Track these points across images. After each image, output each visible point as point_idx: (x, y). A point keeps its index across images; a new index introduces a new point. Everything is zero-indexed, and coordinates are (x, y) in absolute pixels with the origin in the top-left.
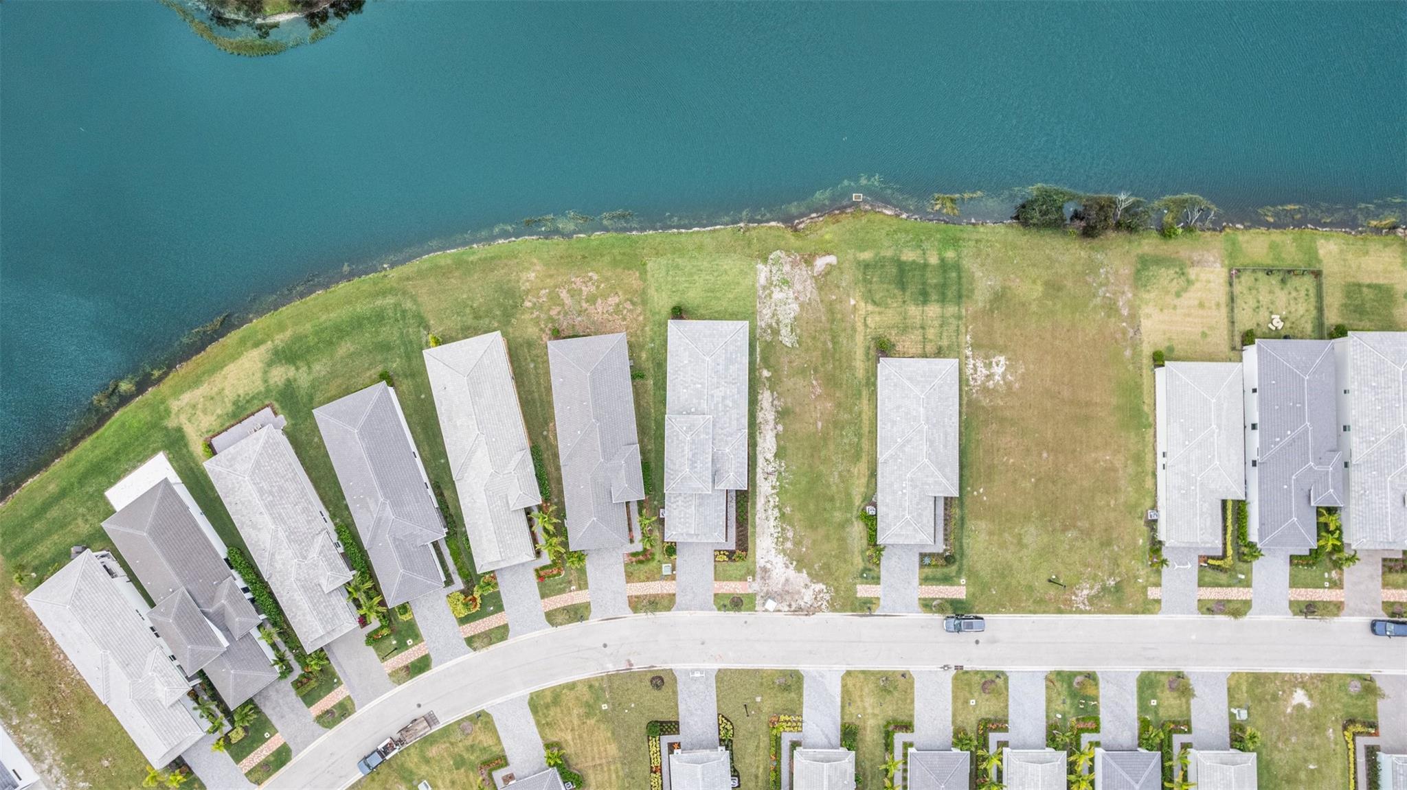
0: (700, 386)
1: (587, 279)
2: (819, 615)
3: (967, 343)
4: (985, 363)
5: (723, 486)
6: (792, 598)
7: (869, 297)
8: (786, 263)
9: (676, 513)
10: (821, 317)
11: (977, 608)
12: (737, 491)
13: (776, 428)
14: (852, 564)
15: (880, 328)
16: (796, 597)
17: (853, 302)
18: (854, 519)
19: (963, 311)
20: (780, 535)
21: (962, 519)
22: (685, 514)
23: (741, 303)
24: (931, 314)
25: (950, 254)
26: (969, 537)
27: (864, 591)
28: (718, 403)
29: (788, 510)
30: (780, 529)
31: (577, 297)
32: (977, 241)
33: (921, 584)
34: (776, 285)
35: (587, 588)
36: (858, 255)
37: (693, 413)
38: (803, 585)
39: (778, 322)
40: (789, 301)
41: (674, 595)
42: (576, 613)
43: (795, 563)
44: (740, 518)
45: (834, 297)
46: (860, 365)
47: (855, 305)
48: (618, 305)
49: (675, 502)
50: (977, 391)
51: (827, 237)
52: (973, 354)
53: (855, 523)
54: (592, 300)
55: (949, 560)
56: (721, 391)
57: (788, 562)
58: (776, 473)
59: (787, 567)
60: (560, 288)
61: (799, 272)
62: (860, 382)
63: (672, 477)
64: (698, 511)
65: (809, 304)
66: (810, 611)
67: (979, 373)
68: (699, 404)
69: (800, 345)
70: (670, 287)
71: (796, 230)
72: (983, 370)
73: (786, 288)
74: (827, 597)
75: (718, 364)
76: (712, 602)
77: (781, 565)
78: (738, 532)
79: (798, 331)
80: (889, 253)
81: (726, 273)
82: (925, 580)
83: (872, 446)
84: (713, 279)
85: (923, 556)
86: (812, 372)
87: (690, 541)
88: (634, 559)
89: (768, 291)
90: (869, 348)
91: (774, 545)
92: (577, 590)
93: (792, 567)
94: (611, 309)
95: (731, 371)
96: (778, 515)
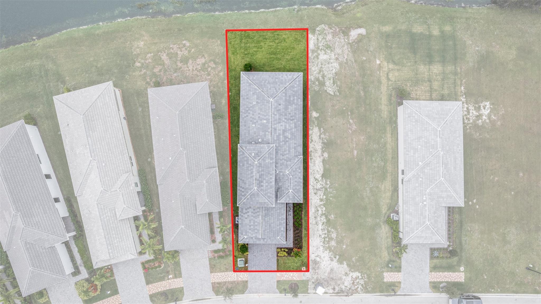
0: (265, 121)
1: (181, 46)
2: (356, 296)
3: (461, 92)
4: (475, 107)
5: (283, 200)
6: (336, 283)
7: (390, 59)
8: (329, 33)
9: (247, 221)
10: (355, 73)
11: (473, 289)
12: (293, 204)
13: (323, 155)
14: (380, 257)
15: (398, 81)
16: (339, 282)
17: (378, 62)
18: (382, 224)
19: (459, 70)
20: (326, 236)
21: (461, 222)
22: (254, 222)
23: (296, 63)
24: (435, 71)
25: (448, 28)
26: (466, 235)
27: (389, 277)
28: (279, 135)
29: (332, 217)
30: (326, 232)
31: (174, 59)
32: (467, 19)
33: (431, 271)
34: (322, 49)
35: (181, 277)
36: (381, 28)
37: (260, 143)
38: (343, 273)
39: (323, 76)
40: (332, 61)
41: (247, 282)
42: (173, 296)
43: (338, 257)
44: (296, 223)
45: (364, 58)
46: (384, 108)
47: (380, 64)
48: (204, 64)
49: (246, 213)
50: (470, 127)
51: (359, 15)
52: (466, 101)
53: (383, 226)
54: (185, 61)
55: (453, 253)
56: (281, 126)
57: (332, 256)
58: (323, 189)
59: (332, 260)
60: (161, 52)
61: (338, 40)
62: (385, 121)
63: (243, 194)
64: (264, 220)
65: (347, 63)
66: (349, 293)
67: (471, 114)
68: (265, 135)
69: (340, 94)
70: (243, 51)
71: (335, 10)
72: (474, 112)
73: (329, 52)
74: (362, 282)
75: (280, 105)
76: (276, 287)
77: (327, 258)
78: (295, 234)
79: (339, 83)
80: (403, 27)
81: (285, 41)
82: (434, 268)
83: (395, 168)
84: (275, 45)
85: (432, 250)
86: (349, 113)
87: (258, 242)
88: (216, 255)
89: (316, 54)
90: (391, 95)
91: (322, 244)
92: (173, 278)
93: (335, 260)
94: (199, 67)
95: (290, 110)
96: (325, 220)
